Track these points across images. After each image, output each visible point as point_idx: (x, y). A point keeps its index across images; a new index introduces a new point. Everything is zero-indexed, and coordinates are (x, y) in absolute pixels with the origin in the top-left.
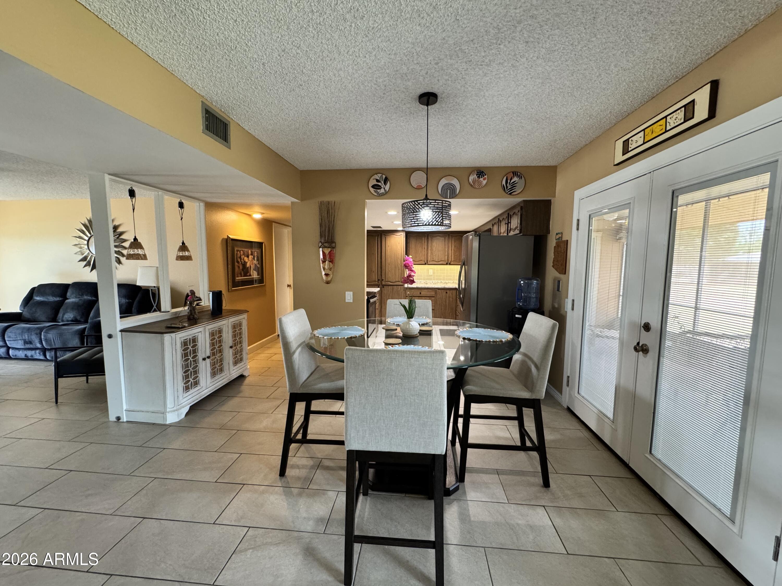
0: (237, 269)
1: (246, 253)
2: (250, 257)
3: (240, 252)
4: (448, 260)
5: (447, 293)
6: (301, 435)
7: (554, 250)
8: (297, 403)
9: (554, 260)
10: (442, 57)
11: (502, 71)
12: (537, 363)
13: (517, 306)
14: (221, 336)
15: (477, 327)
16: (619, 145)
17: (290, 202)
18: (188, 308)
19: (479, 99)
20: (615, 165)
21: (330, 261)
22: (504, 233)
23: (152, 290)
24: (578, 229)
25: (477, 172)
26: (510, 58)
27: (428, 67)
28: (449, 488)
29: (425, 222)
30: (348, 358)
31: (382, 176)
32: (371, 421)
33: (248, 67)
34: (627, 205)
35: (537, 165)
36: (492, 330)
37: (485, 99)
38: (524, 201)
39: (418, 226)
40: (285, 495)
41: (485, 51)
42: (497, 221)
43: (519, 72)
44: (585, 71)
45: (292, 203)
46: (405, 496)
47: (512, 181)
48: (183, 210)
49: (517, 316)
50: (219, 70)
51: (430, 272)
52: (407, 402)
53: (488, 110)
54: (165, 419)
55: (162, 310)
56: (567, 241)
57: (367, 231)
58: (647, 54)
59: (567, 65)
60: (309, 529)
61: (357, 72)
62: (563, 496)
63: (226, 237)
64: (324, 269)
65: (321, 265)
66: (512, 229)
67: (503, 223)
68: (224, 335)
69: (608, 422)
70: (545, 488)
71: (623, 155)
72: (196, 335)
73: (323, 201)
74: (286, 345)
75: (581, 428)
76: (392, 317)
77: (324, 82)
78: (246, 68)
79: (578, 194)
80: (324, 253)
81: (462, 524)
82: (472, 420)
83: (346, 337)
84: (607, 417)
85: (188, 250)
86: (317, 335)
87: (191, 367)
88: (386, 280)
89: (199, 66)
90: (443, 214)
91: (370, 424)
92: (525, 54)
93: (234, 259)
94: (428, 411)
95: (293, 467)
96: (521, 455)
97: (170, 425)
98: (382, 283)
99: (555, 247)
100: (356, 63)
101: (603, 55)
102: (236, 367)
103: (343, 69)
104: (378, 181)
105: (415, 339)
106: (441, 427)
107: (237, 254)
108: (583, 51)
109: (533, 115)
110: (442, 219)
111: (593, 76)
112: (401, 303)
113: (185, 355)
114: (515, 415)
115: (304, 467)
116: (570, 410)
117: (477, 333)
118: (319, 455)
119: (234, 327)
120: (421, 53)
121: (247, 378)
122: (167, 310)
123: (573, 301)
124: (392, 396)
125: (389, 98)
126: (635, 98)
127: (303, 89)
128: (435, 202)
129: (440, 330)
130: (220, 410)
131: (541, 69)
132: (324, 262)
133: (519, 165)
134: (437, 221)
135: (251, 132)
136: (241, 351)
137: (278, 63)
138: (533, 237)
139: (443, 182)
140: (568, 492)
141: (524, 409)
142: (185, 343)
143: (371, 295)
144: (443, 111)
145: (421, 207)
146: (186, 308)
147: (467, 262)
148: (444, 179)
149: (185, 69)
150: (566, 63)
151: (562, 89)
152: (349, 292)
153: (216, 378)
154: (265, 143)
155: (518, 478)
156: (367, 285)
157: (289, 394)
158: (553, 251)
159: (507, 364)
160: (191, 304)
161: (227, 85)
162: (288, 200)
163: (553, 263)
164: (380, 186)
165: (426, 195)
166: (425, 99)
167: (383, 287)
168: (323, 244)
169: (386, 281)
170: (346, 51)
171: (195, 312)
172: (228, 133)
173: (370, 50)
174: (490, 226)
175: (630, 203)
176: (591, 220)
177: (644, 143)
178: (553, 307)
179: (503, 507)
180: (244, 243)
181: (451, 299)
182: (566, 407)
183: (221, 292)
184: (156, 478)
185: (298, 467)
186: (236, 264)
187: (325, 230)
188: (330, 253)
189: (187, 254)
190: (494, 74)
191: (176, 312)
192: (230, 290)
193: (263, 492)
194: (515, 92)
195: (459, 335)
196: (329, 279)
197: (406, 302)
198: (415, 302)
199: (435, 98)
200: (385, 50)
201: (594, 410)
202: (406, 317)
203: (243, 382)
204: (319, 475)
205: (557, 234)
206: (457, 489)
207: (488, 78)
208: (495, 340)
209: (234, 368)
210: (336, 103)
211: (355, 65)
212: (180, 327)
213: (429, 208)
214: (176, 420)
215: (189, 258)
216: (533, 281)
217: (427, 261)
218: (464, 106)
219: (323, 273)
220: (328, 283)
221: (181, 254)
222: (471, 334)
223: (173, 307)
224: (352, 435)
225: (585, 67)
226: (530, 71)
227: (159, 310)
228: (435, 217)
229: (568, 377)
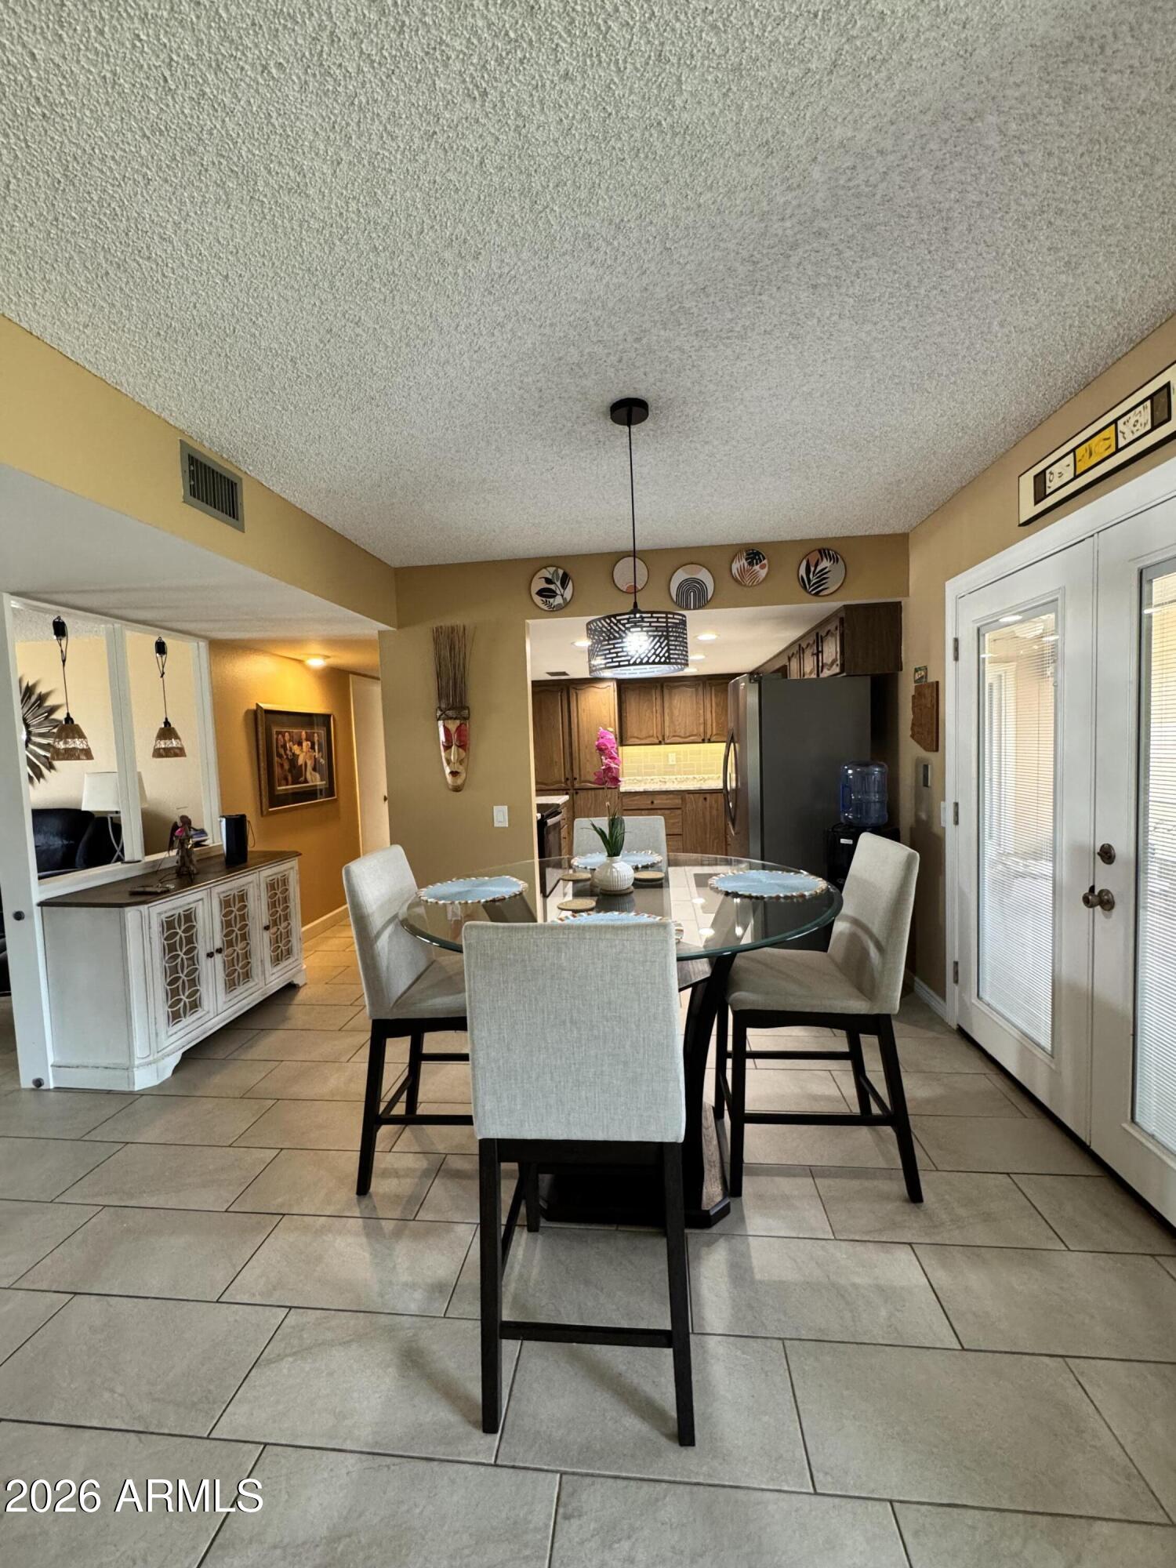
0: (277, 770)
1: (295, 737)
2: (305, 744)
3: (284, 736)
4: (705, 732)
5: (705, 799)
6: (404, 1105)
7: (913, 703)
8: (389, 1041)
9: (913, 724)
10: (647, 325)
11: (771, 348)
12: (880, 939)
13: (842, 820)
14: (246, 906)
15: (764, 867)
16: (1027, 484)
17: (376, 632)
18: (178, 853)
19: (731, 407)
20: (1020, 525)
21: (459, 747)
22: (811, 673)
23: (111, 818)
24: (956, 658)
25: (748, 555)
26: (785, 321)
27: (621, 347)
28: (708, 1211)
29: (632, 657)
30: (469, 946)
31: (556, 571)
32: (525, 1076)
33: (264, 369)
34: (1050, 605)
35: (867, 533)
36: (785, 873)
37: (746, 406)
38: (845, 607)
39: (619, 666)
40: (368, 1235)
41: (732, 310)
42: (797, 649)
43: (806, 347)
44: (940, 340)
45: (380, 632)
46: (617, 1230)
47: (819, 569)
48: (164, 656)
49: (843, 841)
50: (207, 377)
51: (670, 760)
52: (595, 1032)
53: (754, 428)
54: (131, 1080)
55: (127, 859)
56: (937, 683)
57: (533, 682)
58: (1063, 296)
59: (904, 328)
60: (413, 1308)
61: (480, 367)
62: (952, 1220)
63: (254, 707)
64: (449, 762)
65: (443, 754)
66: (826, 664)
67: (808, 653)
68: (252, 904)
69: (1041, 1057)
70: (913, 1205)
71: (1036, 503)
72: (191, 906)
73: (441, 627)
74: (361, 922)
75: (987, 1071)
76: (584, 854)
77: (418, 389)
78: (259, 370)
79: (954, 587)
80: (447, 731)
81: (735, 1288)
82: (749, 1063)
83: (483, 901)
84: (1038, 1045)
85: (177, 737)
86: (425, 898)
87: (182, 972)
88: (583, 779)
89: (167, 371)
90: (669, 641)
91: (522, 1082)
92: (814, 310)
93: (272, 752)
94: (642, 1051)
95: (385, 1174)
96: (863, 1133)
97: (141, 1094)
98: (573, 786)
99: (913, 696)
100: (476, 348)
101: (972, 303)
102: (279, 967)
103: (451, 361)
104: (548, 581)
105: (626, 899)
106: (672, 1084)
107: (277, 739)
108: (932, 299)
109: (847, 432)
110: (668, 651)
111: (959, 347)
112: (593, 825)
113: (170, 948)
114: (845, 1048)
115: (408, 1173)
116: (963, 1035)
117: (753, 880)
118: (441, 1148)
119: (272, 886)
120: (604, 321)
121: (301, 990)
122: (136, 859)
123: (956, 805)
124: (564, 1022)
125: (552, 414)
126: (1050, 387)
127: (378, 406)
128: (652, 617)
129: (696, 875)
130: (242, 1057)
131: (850, 340)
132: (447, 748)
133: (830, 536)
134: (658, 655)
135: (286, 497)
136: (288, 934)
137: (322, 357)
138: (869, 678)
139: (680, 576)
140: (962, 1212)
141: (861, 1035)
142: (169, 925)
143: (547, 811)
144: (663, 433)
145: (623, 629)
146: (173, 853)
147: (738, 735)
148: (680, 571)
149: (140, 380)
150: (900, 324)
151: (899, 376)
152: (500, 807)
153: (236, 993)
154: (317, 517)
155: (855, 1184)
156: (537, 791)
157: (371, 1021)
158: (911, 705)
159: (820, 940)
160: (182, 844)
161: (226, 405)
162: (371, 628)
163: (912, 729)
164: (554, 592)
165: (635, 604)
166: (623, 412)
167: (577, 793)
168: (443, 712)
169: (581, 782)
170: (454, 325)
171: (191, 861)
172: (239, 501)
173: (500, 320)
174: (783, 661)
175: (1056, 600)
176: (981, 638)
177: (1076, 477)
178: (918, 820)
179: (823, 1247)
180: (291, 717)
181: (714, 812)
182: (955, 1027)
183: (243, 817)
184: (105, 1206)
185: (396, 1173)
186: (276, 759)
187: (448, 683)
188: (458, 729)
189: (174, 743)
190: (756, 354)
191: (154, 861)
192: (265, 813)
193: (321, 1231)
194: (805, 389)
195: (716, 886)
196: (459, 781)
197: (603, 823)
198: (622, 822)
199: (644, 411)
200: (530, 319)
201: (1011, 1032)
202: (606, 854)
203: (292, 999)
204: (439, 1191)
205: (916, 670)
206: (725, 1211)
207: (745, 364)
208: (789, 894)
209: (275, 970)
210: (447, 429)
211: (476, 352)
212: (159, 890)
213: (639, 629)
214: (155, 1082)
215: (179, 752)
216: (871, 767)
217: (663, 736)
218: (703, 422)
219: (448, 770)
220: (457, 789)
221: (162, 744)
222: (741, 884)
223: (147, 852)
224: (488, 1107)
225: (938, 329)
226: (827, 345)
227: (120, 859)
228: (653, 648)
229: (956, 964)
